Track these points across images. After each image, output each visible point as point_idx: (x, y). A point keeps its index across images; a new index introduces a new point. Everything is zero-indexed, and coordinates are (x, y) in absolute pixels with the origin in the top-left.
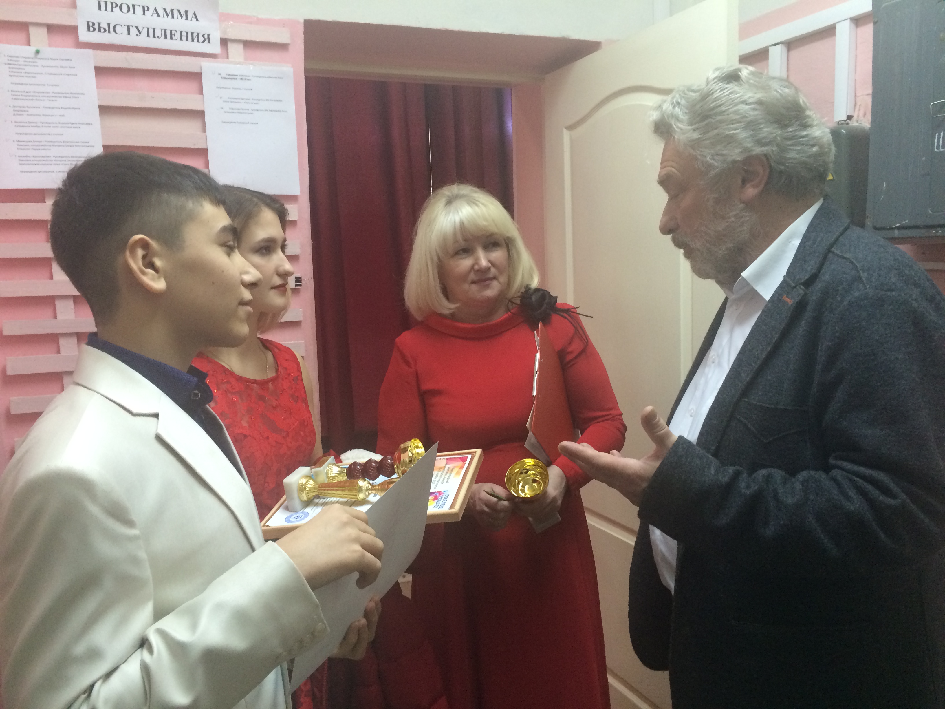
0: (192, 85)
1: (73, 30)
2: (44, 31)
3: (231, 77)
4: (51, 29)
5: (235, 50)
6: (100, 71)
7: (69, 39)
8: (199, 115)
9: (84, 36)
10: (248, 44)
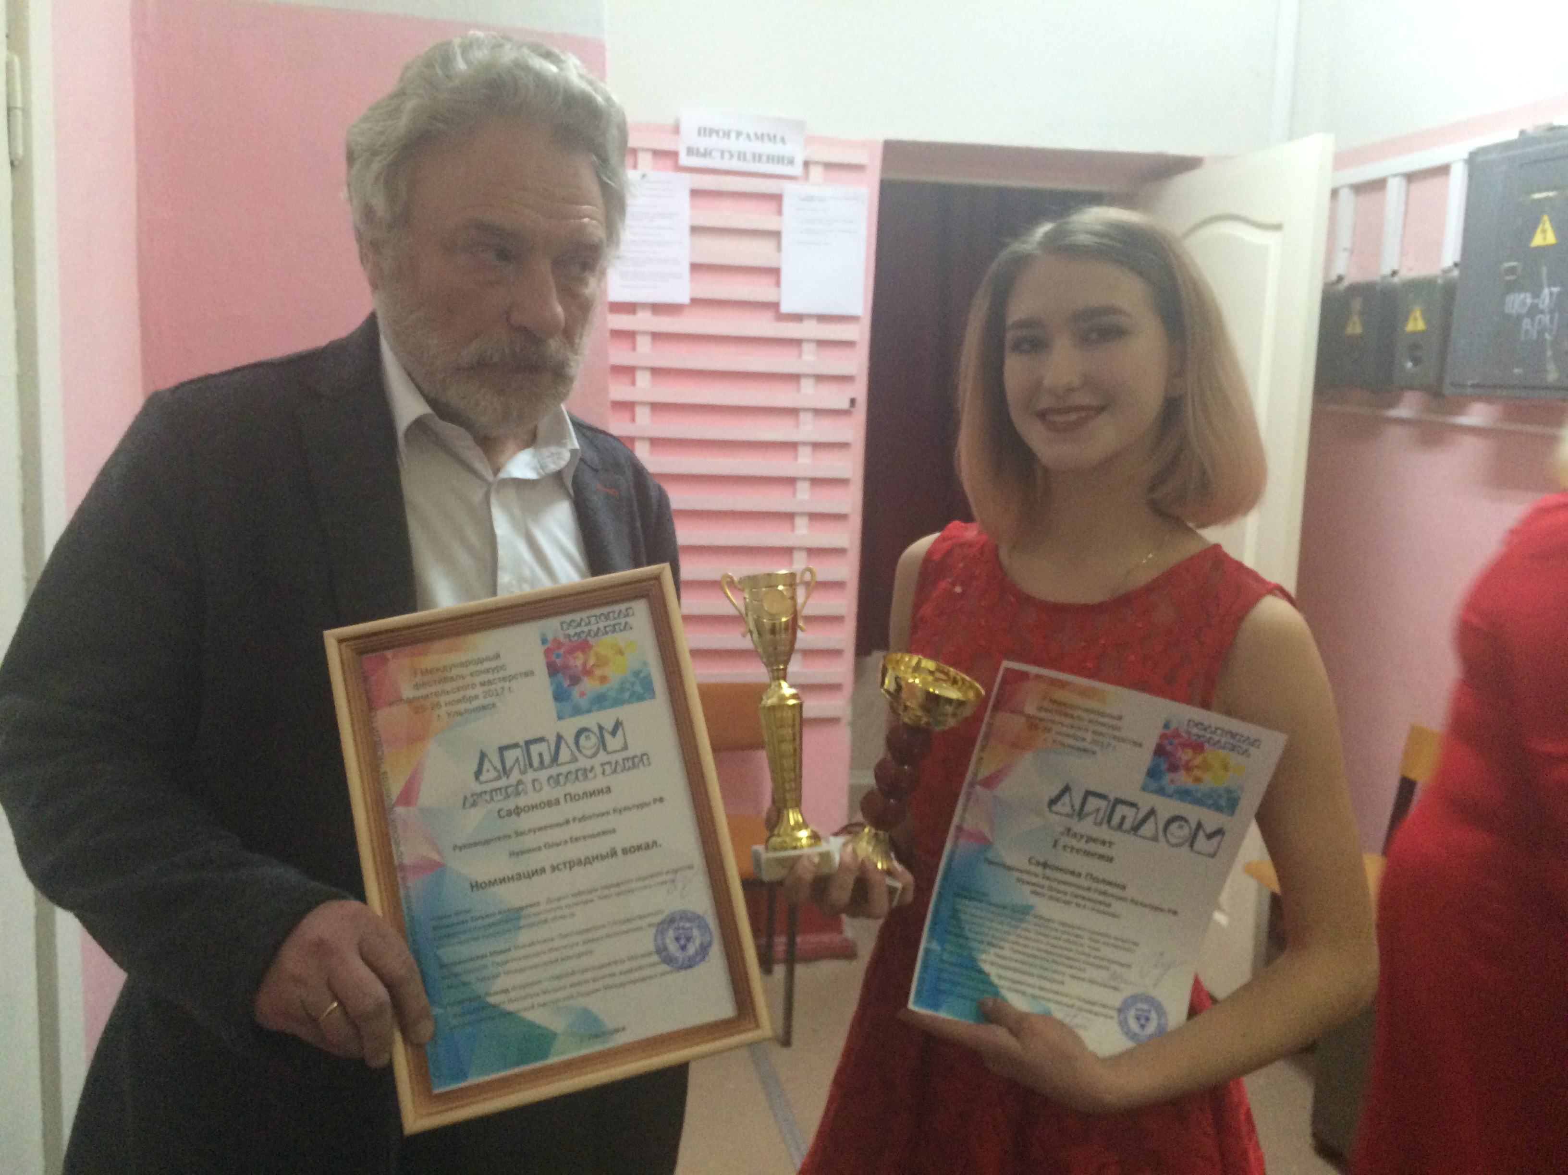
0: (771, 206)
1: (673, 155)
2: (649, 156)
3: (809, 198)
4: (658, 154)
5: (816, 173)
6: (696, 193)
7: (669, 163)
8: (776, 235)
9: (685, 160)
10: (829, 166)
